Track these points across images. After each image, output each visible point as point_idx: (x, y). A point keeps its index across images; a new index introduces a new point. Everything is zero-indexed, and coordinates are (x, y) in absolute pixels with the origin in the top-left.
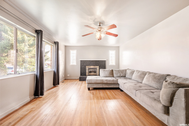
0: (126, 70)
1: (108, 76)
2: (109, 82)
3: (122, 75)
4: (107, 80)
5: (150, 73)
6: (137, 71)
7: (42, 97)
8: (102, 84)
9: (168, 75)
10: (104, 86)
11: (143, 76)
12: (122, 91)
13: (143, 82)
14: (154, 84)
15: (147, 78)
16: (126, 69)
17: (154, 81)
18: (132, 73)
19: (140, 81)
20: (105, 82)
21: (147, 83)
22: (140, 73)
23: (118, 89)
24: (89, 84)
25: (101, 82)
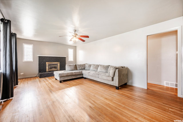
0: (85, 65)
1: (73, 69)
2: (76, 74)
3: (83, 68)
4: (75, 72)
5: (101, 65)
6: (93, 64)
7: (12, 99)
8: (71, 76)
9: (109, 66)
10: (73, 77)
11: (97, 67)
12: (85, 78)
13: (98, 70)
14: (104, 71)
15: (100, 68)
16: (84, 63)
17: (104, 69)
18: (90, 66)
19: (96, 70)
20: (74, 74)
21: (100, 71)
22: (95, 66)
23: (83, 78)
24: (61, 78)
25: (71, 74)
